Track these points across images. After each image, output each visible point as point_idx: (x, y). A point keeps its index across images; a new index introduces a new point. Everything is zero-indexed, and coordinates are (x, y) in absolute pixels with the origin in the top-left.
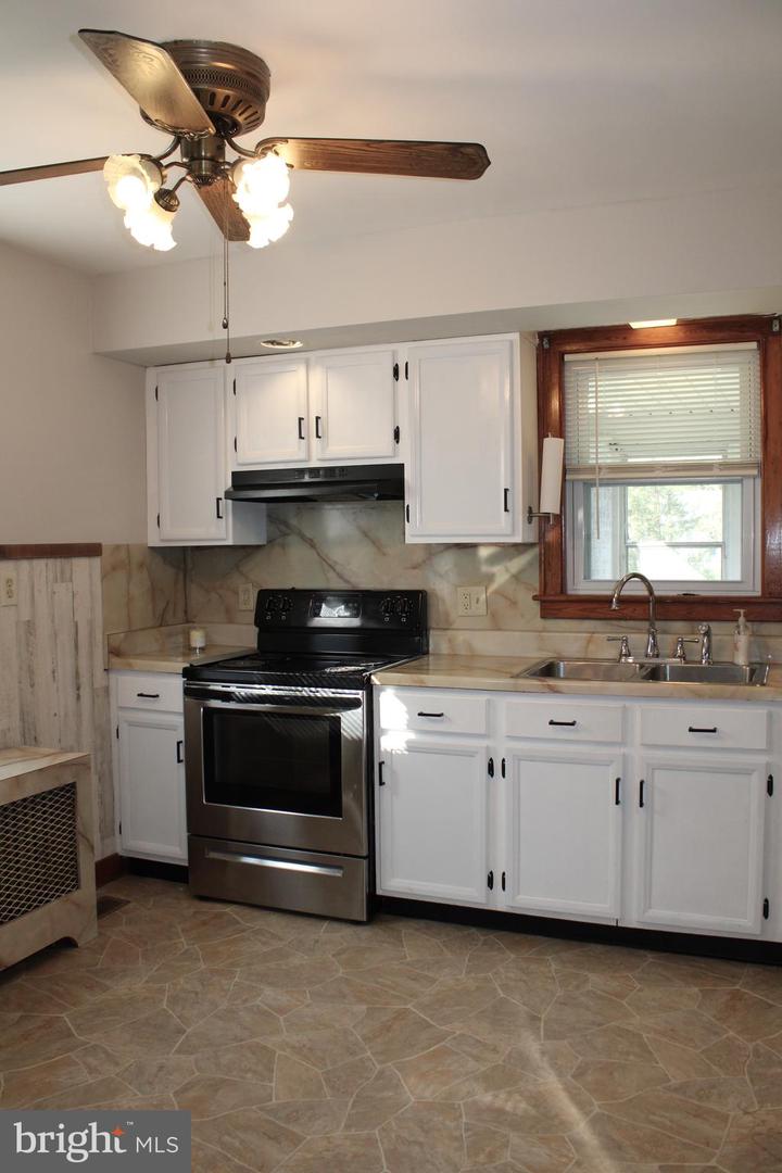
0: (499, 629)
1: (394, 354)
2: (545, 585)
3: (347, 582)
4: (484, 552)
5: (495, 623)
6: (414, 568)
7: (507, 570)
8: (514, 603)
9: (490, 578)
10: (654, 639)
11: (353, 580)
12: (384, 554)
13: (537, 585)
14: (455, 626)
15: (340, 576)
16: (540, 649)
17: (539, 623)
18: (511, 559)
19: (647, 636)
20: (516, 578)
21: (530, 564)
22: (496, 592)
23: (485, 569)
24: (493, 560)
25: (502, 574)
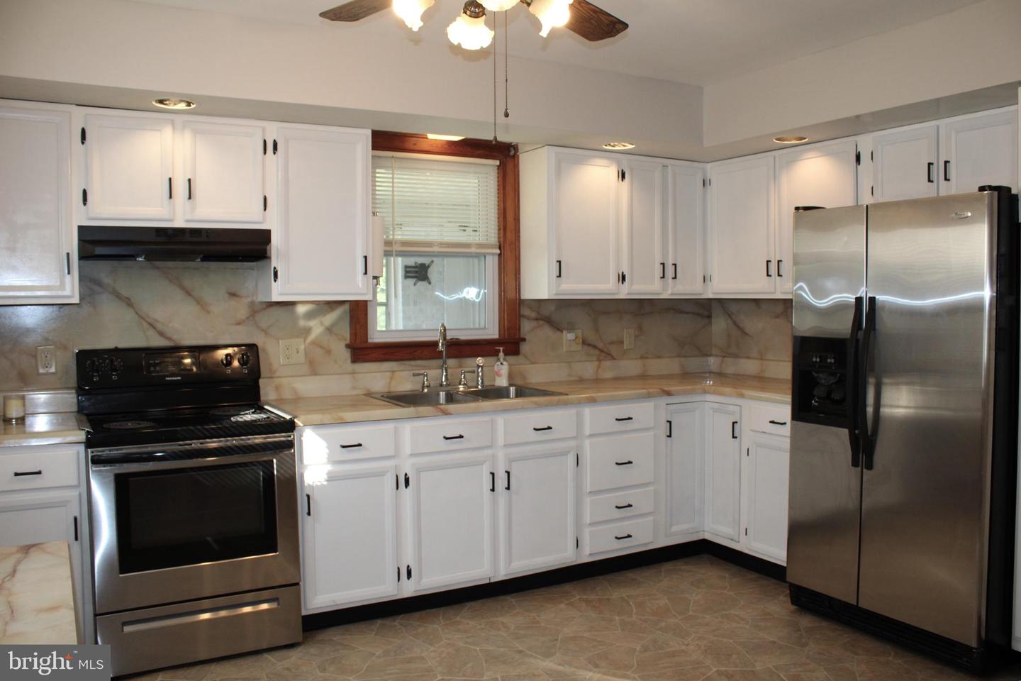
0: (316, 374)
1: (264, 130)
2: (354, 334)
3: (169, 339)
4: (301, 309)
5: (313, 369)
6: (239, 324)
7: (322, 324)
8: (328, 352)
9: (308, 331)
10: (446, 372)
11: (175, 337)
12: (208, 312)
13: (348, 336)
14: (277, 374)
15: (161, 334)
16: (354, 388)
17: (350, 366)
18: (325, 315)
19: (440, 371)
20: (329, 330)
21: (340, 318)
22: (314, 343)
23: (302, 323)
24: (310, 315)
25: (317, 328)
